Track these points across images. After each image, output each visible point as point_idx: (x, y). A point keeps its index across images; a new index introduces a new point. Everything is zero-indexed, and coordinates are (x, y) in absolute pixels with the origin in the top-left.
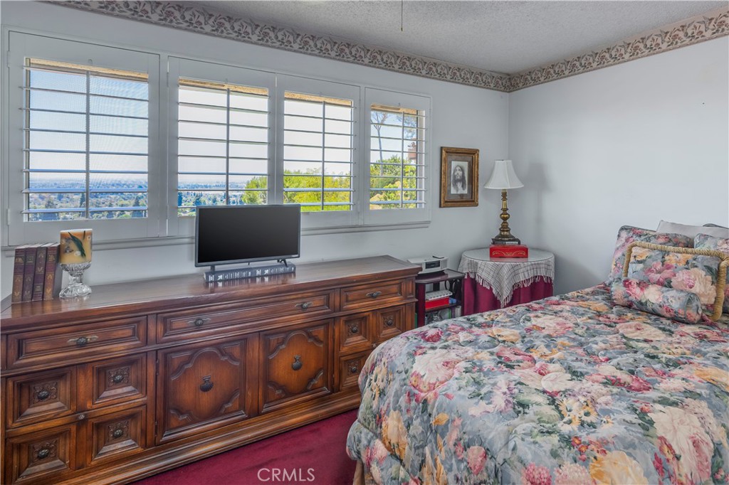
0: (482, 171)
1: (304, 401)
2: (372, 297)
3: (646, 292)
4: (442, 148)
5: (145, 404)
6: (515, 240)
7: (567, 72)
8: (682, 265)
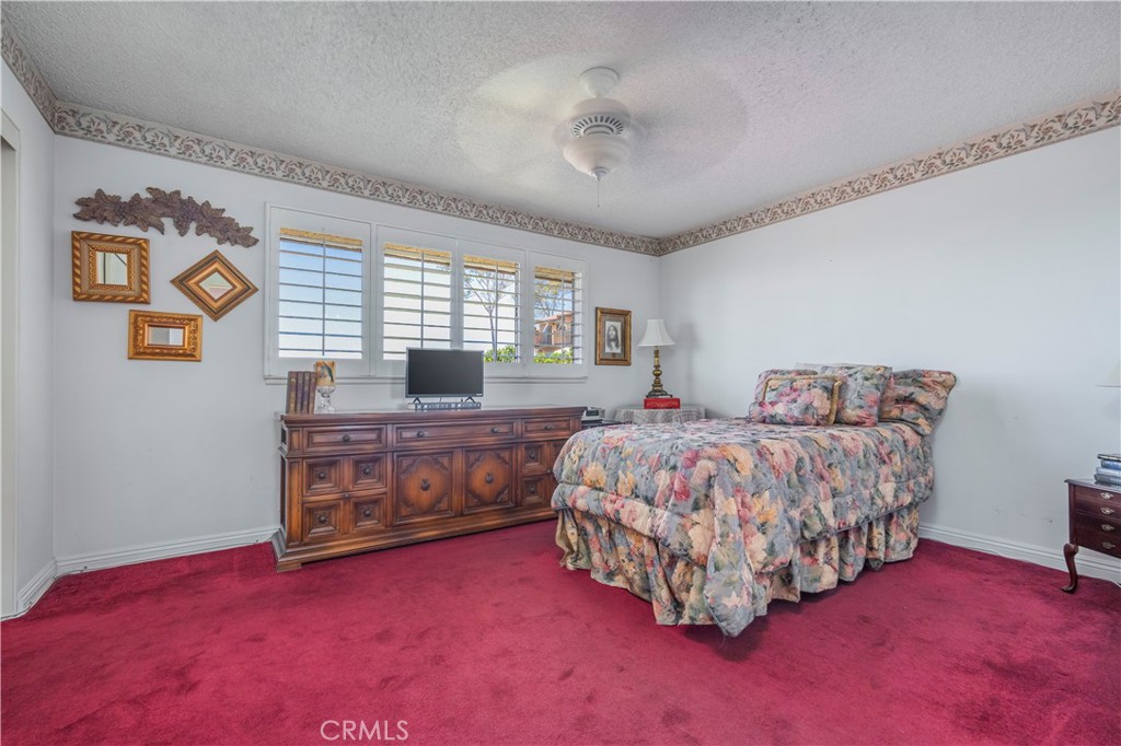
0: (634, 331)
1: (495, 510)
2: (546, 429)
3: (776, 407)
4: (597, 308)
5: (385, 493)
6: (666, 394)
7: (714, 236)
8: (805, 388)
